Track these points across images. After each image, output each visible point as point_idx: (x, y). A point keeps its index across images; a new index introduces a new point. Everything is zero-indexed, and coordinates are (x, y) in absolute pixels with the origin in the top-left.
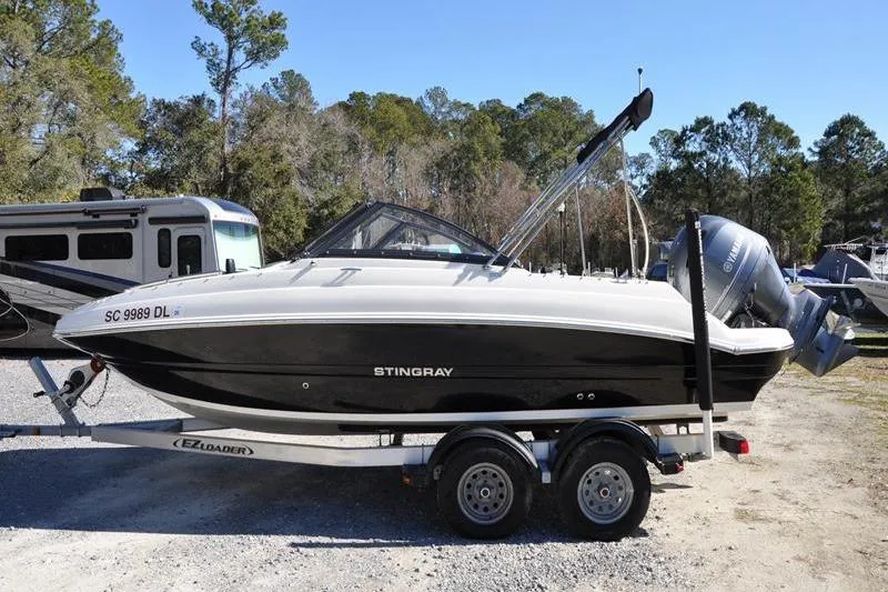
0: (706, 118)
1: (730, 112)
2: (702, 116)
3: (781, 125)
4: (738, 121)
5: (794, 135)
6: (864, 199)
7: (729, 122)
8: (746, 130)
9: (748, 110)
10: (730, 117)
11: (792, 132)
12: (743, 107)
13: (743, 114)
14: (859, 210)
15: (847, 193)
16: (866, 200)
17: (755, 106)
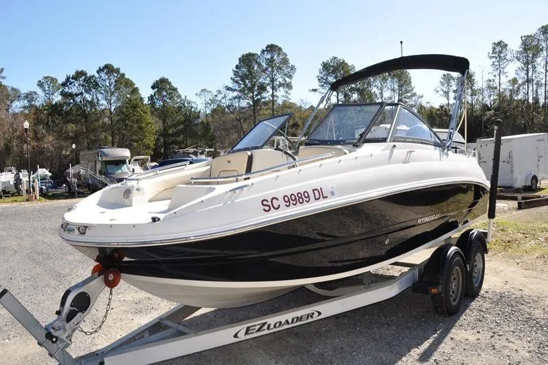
0: (82, 71)
1: (98, 69)
2: (80, 70)
3: (128, 80)
4: (103, 75)
5: (135, 86)
6: (174, 125)
7: (97, 75)
8: (107, 81)
9: (109, 69)
10: (98, 72)
11: (134, 85)
12: (106, 67)
13: (105, 71)
14: (170, 131)
15: (164, 121)
16: (175, 126)
17: (113, 67)
